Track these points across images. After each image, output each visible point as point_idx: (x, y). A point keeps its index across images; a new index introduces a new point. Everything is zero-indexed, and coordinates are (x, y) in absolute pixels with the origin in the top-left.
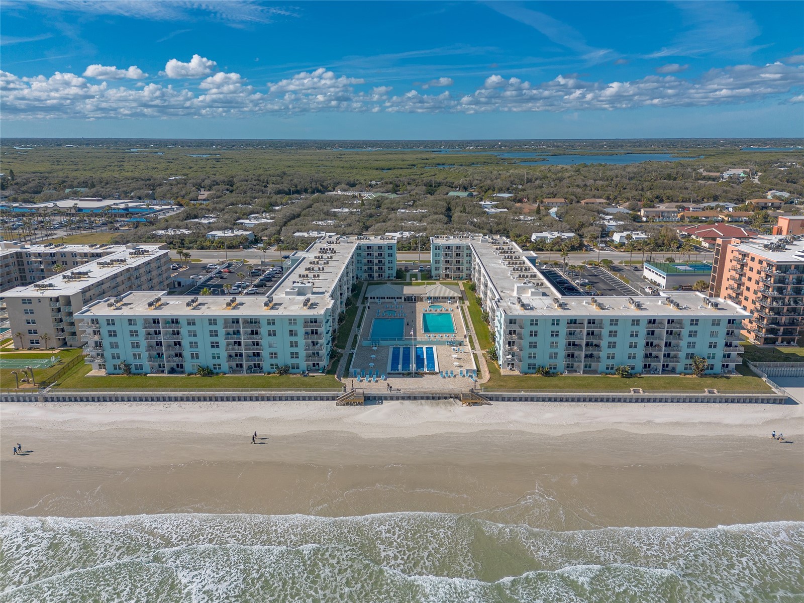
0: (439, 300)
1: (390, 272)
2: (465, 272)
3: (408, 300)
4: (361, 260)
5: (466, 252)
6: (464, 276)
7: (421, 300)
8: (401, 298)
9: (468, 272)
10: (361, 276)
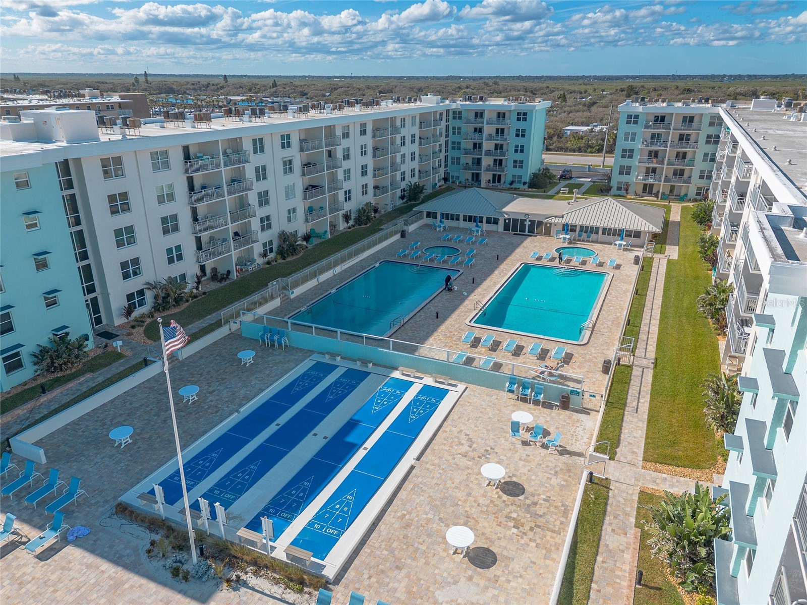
0: (594, 236)
1: (517, 172)
2: (696, 182)
3: (515, 229)
4: (459, 143)
5: (706, 130)
6: (692, 192)
7: (548, 233)
8: (496, 222)
9: (702, 183)
10: (458, 178)
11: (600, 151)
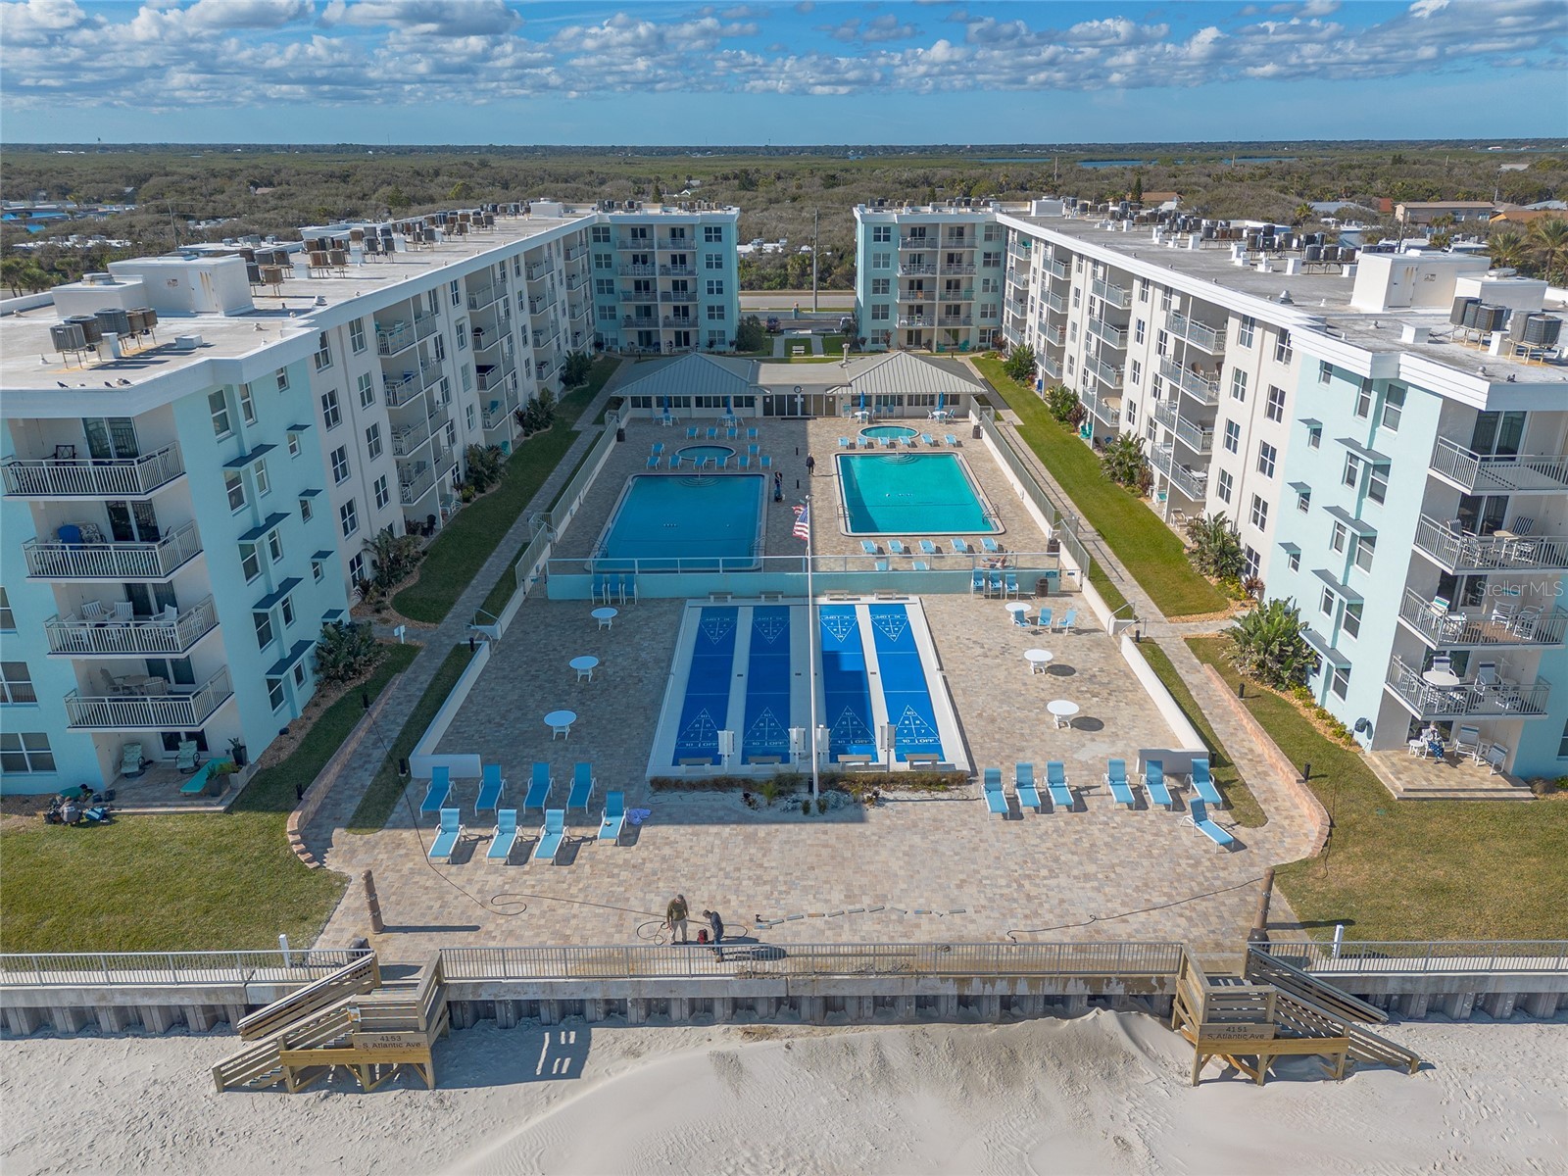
1: (716, 325)
2: (979, 323)
3: (781, 412)
4: (610, 282)
5: (982, 247)
7: (831, 412)
8: (750, 401)
9: (988, 323)
10: (615, 341)
11: (783, 285)
